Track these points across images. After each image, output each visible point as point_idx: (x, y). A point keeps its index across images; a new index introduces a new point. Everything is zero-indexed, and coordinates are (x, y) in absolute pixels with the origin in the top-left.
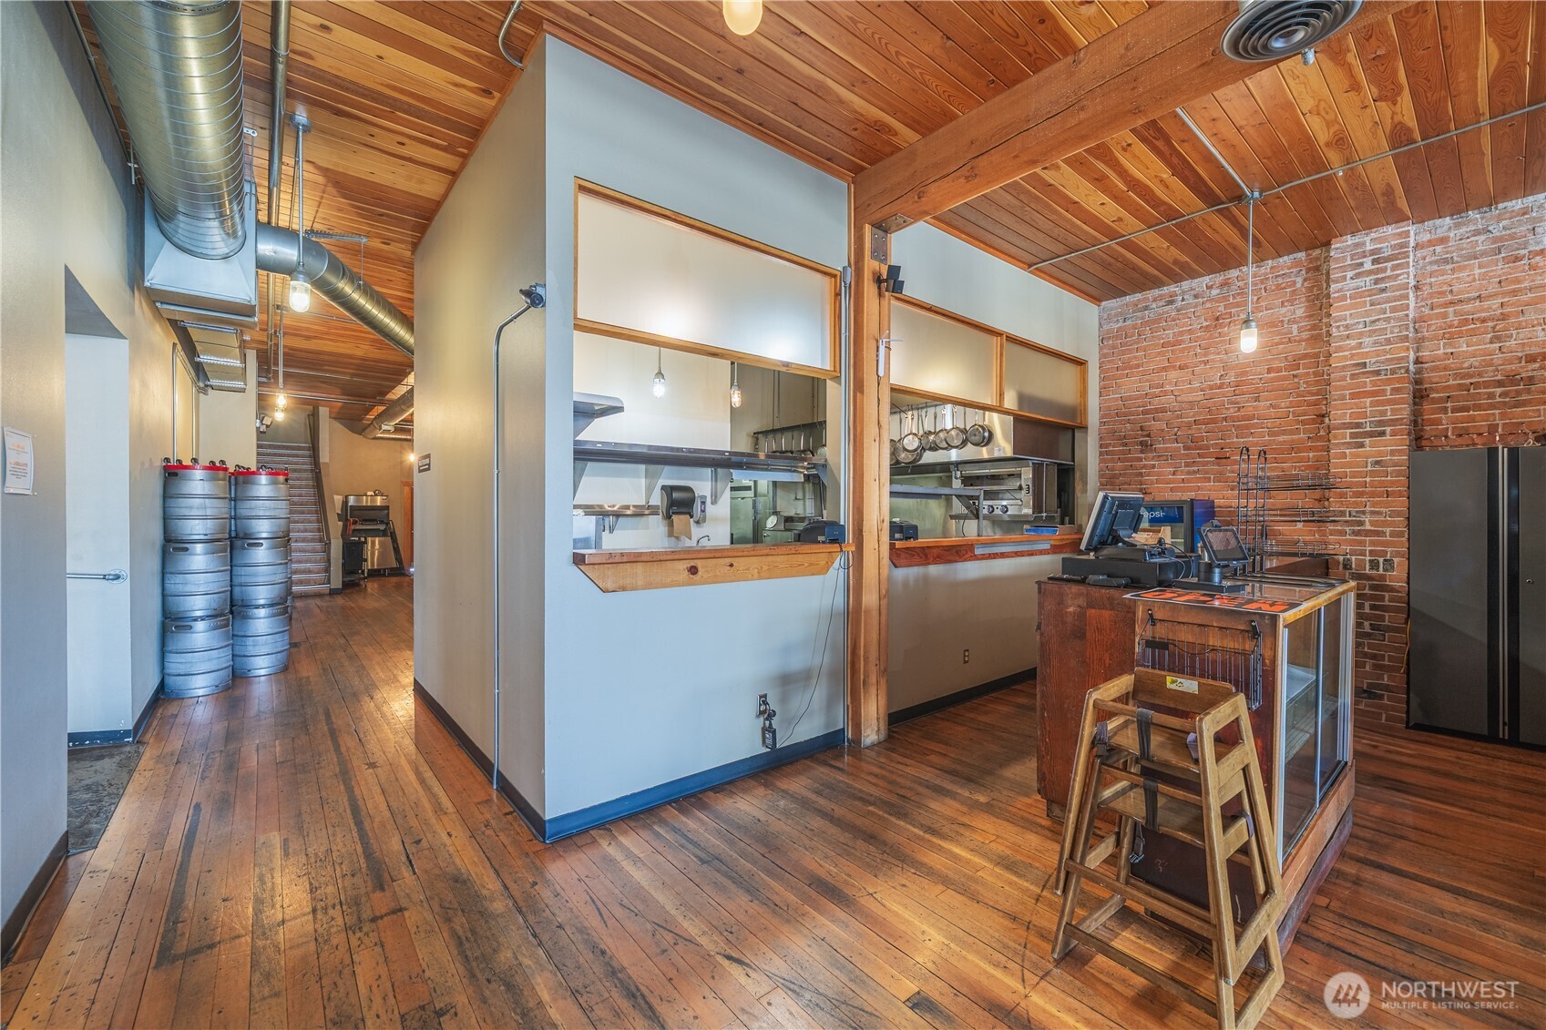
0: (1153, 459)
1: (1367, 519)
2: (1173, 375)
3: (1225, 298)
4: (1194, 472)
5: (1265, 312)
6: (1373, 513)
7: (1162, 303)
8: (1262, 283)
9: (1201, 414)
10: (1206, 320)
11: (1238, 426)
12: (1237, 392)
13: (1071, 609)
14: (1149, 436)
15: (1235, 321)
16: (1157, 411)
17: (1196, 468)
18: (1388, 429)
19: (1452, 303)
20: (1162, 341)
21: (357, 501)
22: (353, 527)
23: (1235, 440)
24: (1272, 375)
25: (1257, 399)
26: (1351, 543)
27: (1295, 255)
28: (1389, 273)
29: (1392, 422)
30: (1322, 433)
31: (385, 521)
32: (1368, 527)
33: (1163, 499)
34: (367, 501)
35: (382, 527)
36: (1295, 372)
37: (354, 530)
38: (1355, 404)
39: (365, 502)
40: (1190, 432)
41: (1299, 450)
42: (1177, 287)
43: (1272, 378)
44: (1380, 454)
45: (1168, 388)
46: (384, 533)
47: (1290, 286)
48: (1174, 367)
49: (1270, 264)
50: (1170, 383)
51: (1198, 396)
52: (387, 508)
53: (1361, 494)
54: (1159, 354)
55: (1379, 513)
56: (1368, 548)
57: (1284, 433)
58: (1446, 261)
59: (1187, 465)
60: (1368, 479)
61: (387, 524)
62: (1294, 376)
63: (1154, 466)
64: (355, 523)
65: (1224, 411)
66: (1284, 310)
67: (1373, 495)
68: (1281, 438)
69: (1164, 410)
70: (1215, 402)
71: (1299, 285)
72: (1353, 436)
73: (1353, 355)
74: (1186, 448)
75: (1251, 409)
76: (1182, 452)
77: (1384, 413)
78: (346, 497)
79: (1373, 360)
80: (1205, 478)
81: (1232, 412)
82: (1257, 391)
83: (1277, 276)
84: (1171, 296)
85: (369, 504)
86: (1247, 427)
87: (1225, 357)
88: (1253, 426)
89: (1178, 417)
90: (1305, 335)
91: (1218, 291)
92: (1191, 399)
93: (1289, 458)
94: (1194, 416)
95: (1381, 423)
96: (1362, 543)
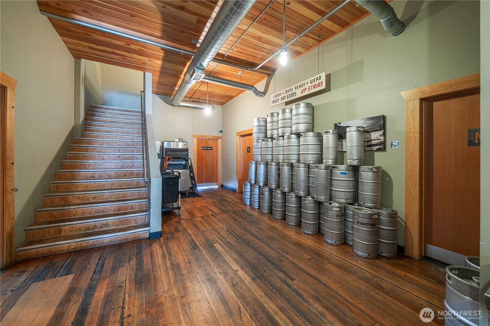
21: (168, 145)
22: (168, 163)
31: (186, 159)
34: (174, 146)
35: (184, 163)
37: (169, 164)
39: (173, 146)
46: (185, 167)
52: (187, 150)
61: (187, 161)
64: (169, 159)
78: (163, 143)
85: (175, 148)
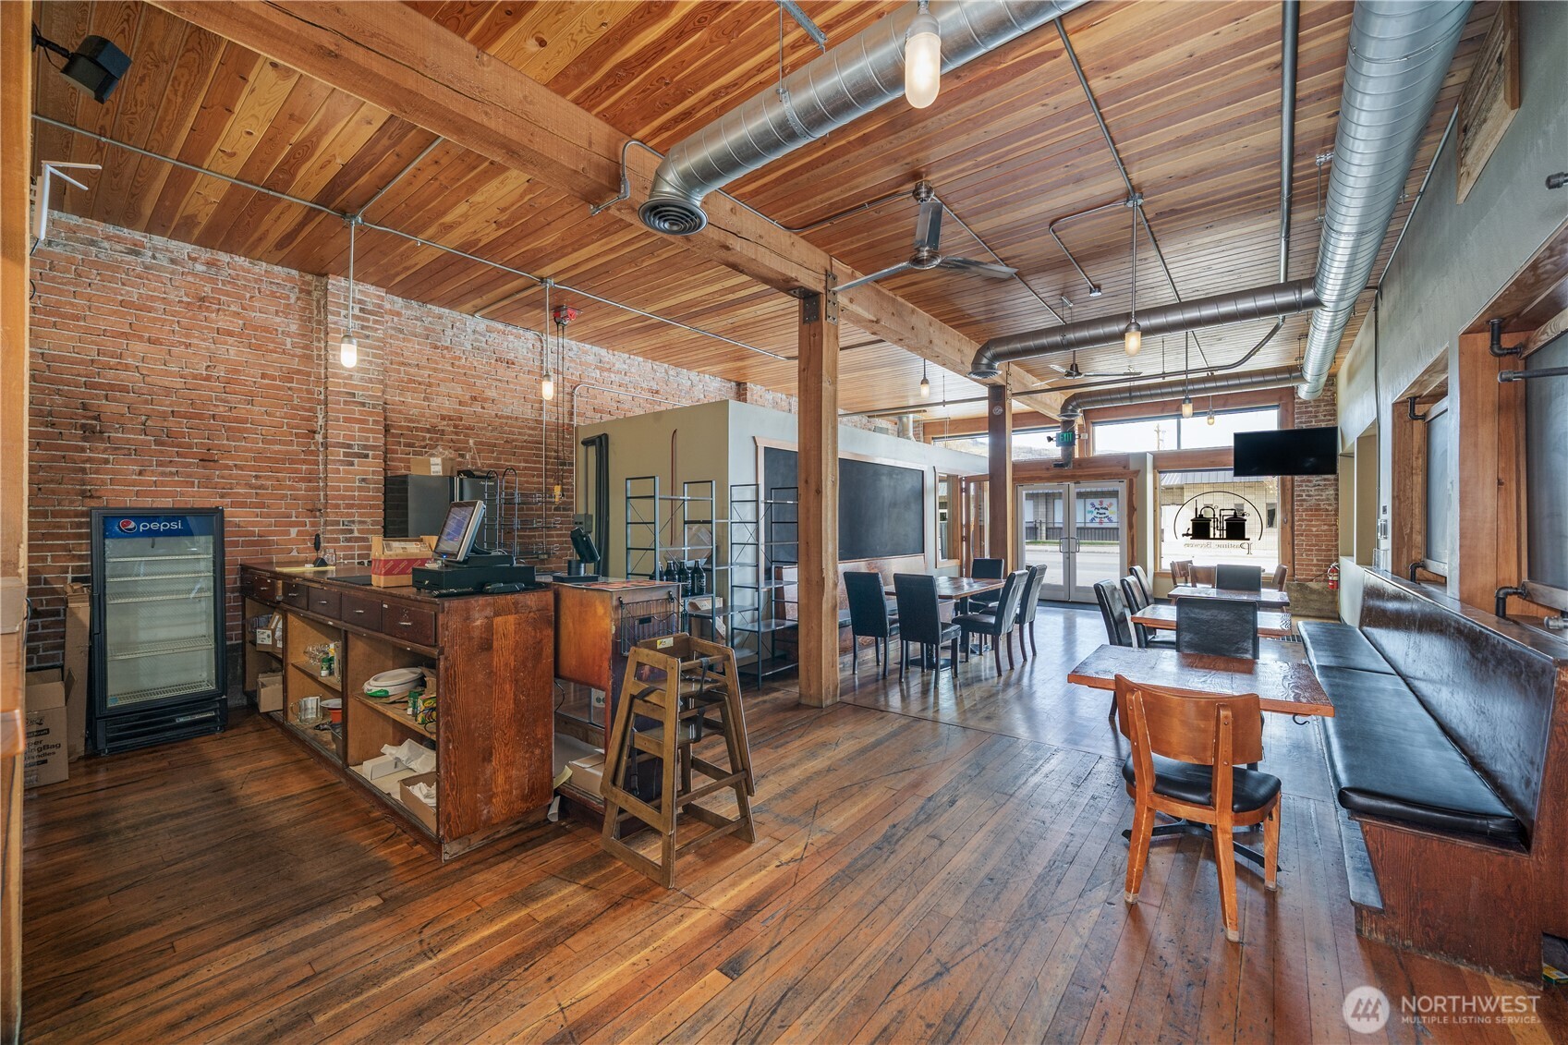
0: (105, 450)
1: (355, 527)
2: (139, 347)
3: (214, 281)
4: (171, 474)
5: (258, 314)
6: (360, 522)
7: (118, 247)
8: (256, 283)
9: (181, 405)
10: (187, 295)
11: (230, 428)
12: (227, 390)
13: (478, 623)
14: (97, 418)
15: (225, 310)
16: (112, 387)
17: (174, 470)
18: (371, 453)
19: (403, 364)
20: (120, 298)
23: (225, 442)
24: (266, 381)
25: (252, 403)
26: (344, 548)
27: (290, 270)
28: (371, 324)
29: (374, 448)
30: (313, 448)
32: (356, 534)
33: (122, 506)
36: (289, 385)
38: (348, 427)
40: (166, 424)
41: (292, 462)
42: (146, 237)
43: (267, 384)
44: (366, 472)
45: (130, 361)
47: (284, 299)
48: (140, 338)
49: (264, 268)
50: (134, 356)
51: (178, 383)
53: (351, 506)
54: (115, 313)
55: (364, 522)
56: (357, 553)
57: (280, 442)
58: (401, 331)
59: (160, 464)
60: (356, 494)
62: (290, 389)
63: (106, 461)
65: (212, 408)
66: (278, 320)
67: (360, 506)
68: (277, 447)
69: (125, 389)
70: (200, 395)
71: (292, 301)
72: (346, 455)
73: (345, 384)
74: (158, 443)
75: (244, 411)
76: (153, 447)
77: (367, 439)
79: (361, 393)
80: (187, 482)
81: (221, 410)
82: (251, 394)
83: (271, 283)
84: (135, 245)
86: (239, 430)
87: (212, 346)
88: (246, 430)
89: (146, 402)
90: (299, 351)
91: (203, 268)
92: (167, 384)
93: (284, 469)
94: (170, 405)
95: (365, 447)
96: (352, 548)
